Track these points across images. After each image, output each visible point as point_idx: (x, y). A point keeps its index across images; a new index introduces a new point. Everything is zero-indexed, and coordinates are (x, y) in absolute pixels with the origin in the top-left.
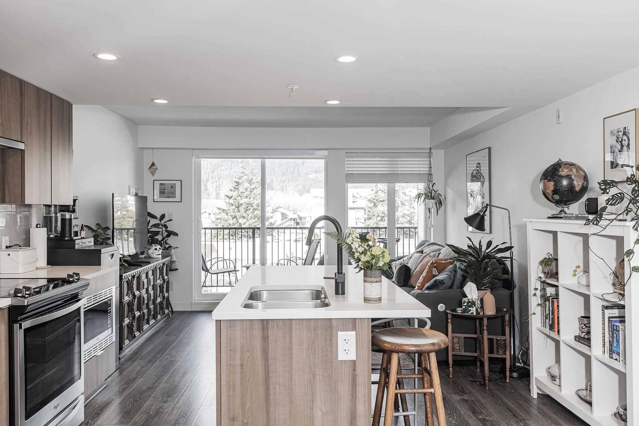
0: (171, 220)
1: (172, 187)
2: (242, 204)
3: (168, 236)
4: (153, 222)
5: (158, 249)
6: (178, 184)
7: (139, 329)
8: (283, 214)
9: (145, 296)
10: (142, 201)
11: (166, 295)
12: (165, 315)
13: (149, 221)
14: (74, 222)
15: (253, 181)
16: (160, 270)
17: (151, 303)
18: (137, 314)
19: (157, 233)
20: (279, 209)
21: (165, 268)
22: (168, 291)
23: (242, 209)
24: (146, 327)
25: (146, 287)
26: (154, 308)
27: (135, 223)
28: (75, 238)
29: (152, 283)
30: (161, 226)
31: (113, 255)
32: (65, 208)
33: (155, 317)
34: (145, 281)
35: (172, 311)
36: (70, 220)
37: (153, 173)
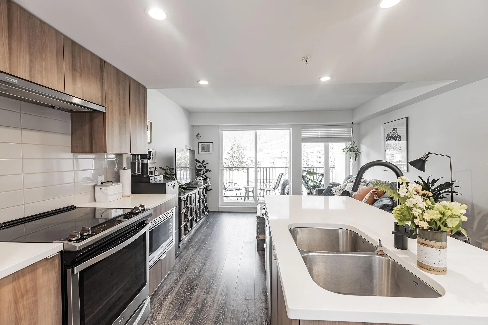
0: (208, 163)
1: (208, 146)
2: (234, 156)
3: (206, 172)
4: (199, 164)
5: (201, 179)
6: (211, 144)
7: (191, 226)
8: (251, 160)
9: (194, 207)
10: (193, 153)
11: (206, 204)
12: (205, 215)
13: (196, 164)
14: (150, 166)
15: (239, 146)
16: (202, 191)
17: (198, 210)
18: (190, 218)
19: (201, 170)
20: (250, 158)
21: (205, 190)
22: (206, 202)
23: (234, 158)
24: (195, 224)
25: (195, 201)
26: (199, 213)
27: (189, 165)
28: (150, 176)
29: (198, 199)
30: (202, 167)
31: (174, 186)
32: (143, 157)
33: (200, 217)
34: (194, 198)
35: (209, 212)
36: (147, 164)
37: (198, 139)
